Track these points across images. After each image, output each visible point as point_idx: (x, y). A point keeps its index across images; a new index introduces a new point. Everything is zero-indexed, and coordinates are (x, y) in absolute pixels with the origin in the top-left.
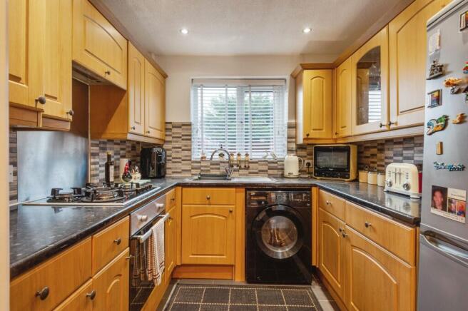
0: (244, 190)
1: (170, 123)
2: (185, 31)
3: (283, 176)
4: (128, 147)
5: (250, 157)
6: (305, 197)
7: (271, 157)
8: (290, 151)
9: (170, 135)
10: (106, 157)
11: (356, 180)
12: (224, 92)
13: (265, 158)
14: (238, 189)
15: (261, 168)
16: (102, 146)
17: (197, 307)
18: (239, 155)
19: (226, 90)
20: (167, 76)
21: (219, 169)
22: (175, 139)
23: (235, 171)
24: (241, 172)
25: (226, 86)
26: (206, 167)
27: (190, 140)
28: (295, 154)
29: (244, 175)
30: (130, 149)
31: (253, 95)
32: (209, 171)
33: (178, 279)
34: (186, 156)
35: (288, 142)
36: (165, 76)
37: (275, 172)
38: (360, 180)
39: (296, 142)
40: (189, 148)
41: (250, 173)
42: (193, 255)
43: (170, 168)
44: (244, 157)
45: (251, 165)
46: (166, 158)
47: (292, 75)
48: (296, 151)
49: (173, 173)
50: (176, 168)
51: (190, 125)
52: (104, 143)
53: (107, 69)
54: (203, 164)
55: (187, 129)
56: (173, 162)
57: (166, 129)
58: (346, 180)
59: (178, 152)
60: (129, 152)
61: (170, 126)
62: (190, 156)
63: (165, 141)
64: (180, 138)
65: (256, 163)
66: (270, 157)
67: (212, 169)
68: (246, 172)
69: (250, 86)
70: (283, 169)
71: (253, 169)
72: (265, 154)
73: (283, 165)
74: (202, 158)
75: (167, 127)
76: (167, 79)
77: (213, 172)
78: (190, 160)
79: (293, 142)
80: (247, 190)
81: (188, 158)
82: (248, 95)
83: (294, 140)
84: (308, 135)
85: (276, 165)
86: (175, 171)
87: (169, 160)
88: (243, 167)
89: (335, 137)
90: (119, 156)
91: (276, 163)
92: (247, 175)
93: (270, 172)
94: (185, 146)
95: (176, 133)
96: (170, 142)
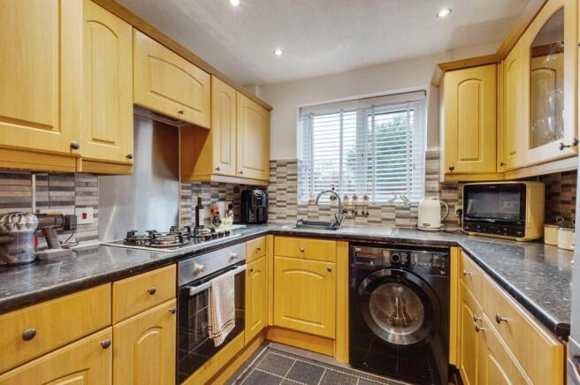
0: (347, 243)
1: (275, 161)
2: (279, 52)
3: (417, 229)
4: (230, 189)
5: (370, 200)
6: (437, 261)
7: (401, 201)
8: (429, 192)
9: (274, 175)
10: (197, 200)
11: (540, 240)
12: (339, 118)
13: (391, 202)
14: (340, 243)
15: (384, 215)
16: (194, 188)
17: (278, 380)
18: (355, 198)
19: (342, 116)
20: (272, 108)
21: (329, 215)
22: (280, 180)
23: (349, 218)
24: (358, 219)
25: (342, 111)
26: (313, 212)
27: (296, 180)
28: (437, 197)
29: (361, 224)
30: (232, 192)
31: (376, 118)
32: (317, 217)
33: (271, 341)
34: (292, 199)
35: (427, 180)
36: (269, 109)
37: (407, 222)
38: (546, 241)
39: (438, 179)
40: (295, 189)
41: (370, 222)
42: (286, 317)
43: (275, 213)
44: (362, 200)
45: (370, 212)
46: (267, 202)
47: (432, 84)
48: (440, 192)
49: (278, 218)
50: (281, 213)
51: (295, 162)
52: (197, 185)
53: (180, 108)
54: (311, 208)
55: (292, 168)
56: (279, 206)
57: (271, 169)
58: (518, 239)
59: (282, 194)
60: (230, 194)
61: (274, 165)
62: (296, 199)
63: (269, 182)
64: (285, 177)
65: (378, 208)
66: (399, 201)
67: (320, 215)
68: (365, 220)
69: (373, 106)
70: (417, 218)
71: (373, 216)
72: (393, 196)
73: (417, 212)
74: (310, 201)
75: (271, 166)
76: (273, 113)
77: (322, 219)
78: (296, 204)
79: (435, 179)
80: (351, 243)
81: (294, 202)
82: (370, 118)
83: (436, 176)
84: (451, 169)
85: (408, 212)
86: (281, 216)
87: (272, 204)
88: (360, 213)
89: (501, 169)
90: (217, 199)
91: (408, 209)
92: (365, 224)
93: (399, 221)
94: (291, 187)
95: (282, 173)
96: (275, 183)
